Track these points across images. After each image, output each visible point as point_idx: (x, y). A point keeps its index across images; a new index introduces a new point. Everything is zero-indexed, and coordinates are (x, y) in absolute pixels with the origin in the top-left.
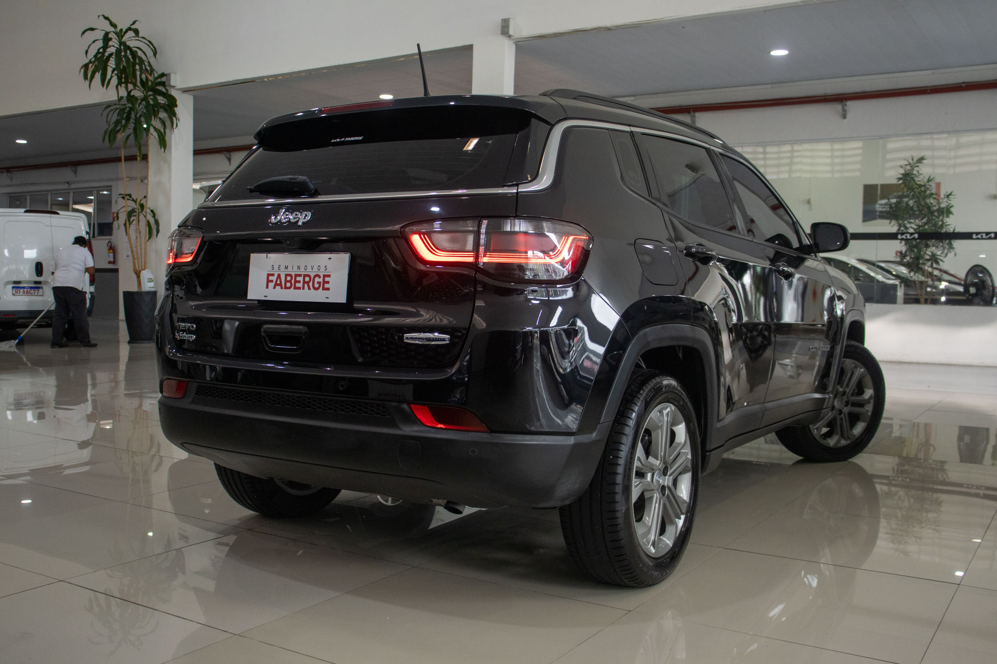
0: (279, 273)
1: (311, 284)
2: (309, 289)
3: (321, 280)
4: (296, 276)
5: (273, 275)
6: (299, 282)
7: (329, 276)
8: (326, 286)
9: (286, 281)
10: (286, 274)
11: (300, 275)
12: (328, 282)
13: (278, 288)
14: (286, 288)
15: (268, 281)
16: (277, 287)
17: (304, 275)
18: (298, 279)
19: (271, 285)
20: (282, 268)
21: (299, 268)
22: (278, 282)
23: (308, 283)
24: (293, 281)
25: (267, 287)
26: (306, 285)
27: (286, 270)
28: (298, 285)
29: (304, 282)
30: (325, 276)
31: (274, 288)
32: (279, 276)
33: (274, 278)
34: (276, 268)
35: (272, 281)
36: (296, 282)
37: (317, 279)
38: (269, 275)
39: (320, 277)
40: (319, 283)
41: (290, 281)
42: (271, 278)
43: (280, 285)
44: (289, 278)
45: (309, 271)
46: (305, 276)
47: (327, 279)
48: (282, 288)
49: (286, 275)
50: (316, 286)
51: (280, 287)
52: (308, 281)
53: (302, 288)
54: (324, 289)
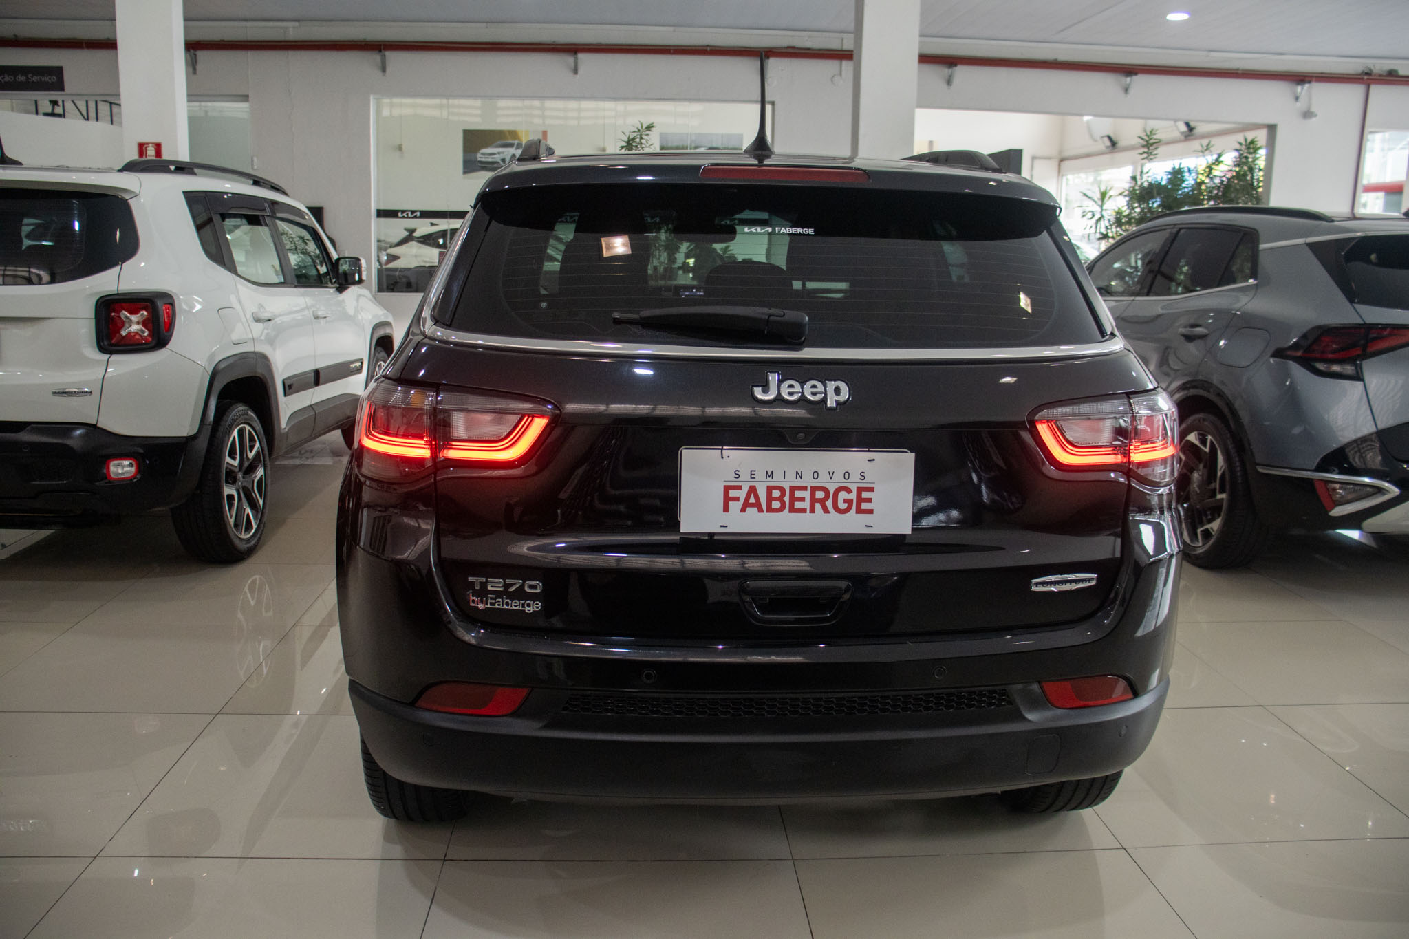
0: (753, 484)
1: (829, 504)
2: (826, 511)
3: (853, 496)
4: (793, 489)
5: (739, 488)
6: (802, 499)
7: (872, 489)
8: (864, 506)
9: (770, 499)
10: (768, 487)
11: (804, 488)
12: (869, 500)
13: (752, 511)
14: (770, 510)
15: (727, 500)
16: (748, 509)
17: (811, 487)
18: (798, 494)
19: (735, 507)
20: (760, 475)
21: (799, 475)
22: (752, 500)
23: (823, 502)
24: (787, 499)
25: (726, 509)
26: (818, 506)
27: (770, 479)
28: (798, 505)
29: (814, 500)
30: (860, 490)
31: (743, 510)
32: (752, 490)
33: (742, 494)
34: (745, 475)
35: (737, 499)
36: (793, 499)
37: (843, 495)
38: (727, 489)
39: (849, 491)
40: (849, 502)
41: (780, 499)
42: (732, 493)
43: (758, 505)
44: (776, 494)
45: (823, 480)
46: (814, 490)
47: (865, 495)
48: (761, 510)
49: (770, 489)
50: (842, 506)
51: (756, 508)
52: (822, 498)
53: (808, 510)
54: (859, 511)
